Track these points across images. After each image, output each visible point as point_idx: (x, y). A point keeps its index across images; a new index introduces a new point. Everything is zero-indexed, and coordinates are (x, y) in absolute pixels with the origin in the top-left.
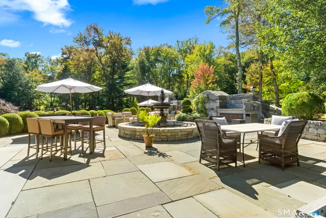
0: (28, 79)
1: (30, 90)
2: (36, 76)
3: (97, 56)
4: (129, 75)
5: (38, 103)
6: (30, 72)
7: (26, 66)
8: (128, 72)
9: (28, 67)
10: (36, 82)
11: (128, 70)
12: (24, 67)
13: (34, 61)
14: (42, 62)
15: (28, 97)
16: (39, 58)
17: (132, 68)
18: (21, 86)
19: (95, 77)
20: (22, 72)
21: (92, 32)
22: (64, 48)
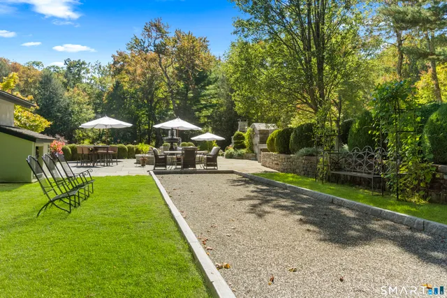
0: (68, 101)
1: (71, 116)
2: (78, 95)
3: (161, 65)
4: (213, 91)
5: (81, 135)
6: (71, 89)
7: (65, 80)
8: (211, 86)
9: (68, 82)
10: (79, 104)
11: (210, 83)
12: (63, 83)
13: (76, 71)
14: (88, 72)
15: (68, 127)
16: (83, 66)
17: (216, 80)
18: (59, 111)
19: (160, 96)
20: (61, 91)
21: (152, 31)
22: (116, 54)
